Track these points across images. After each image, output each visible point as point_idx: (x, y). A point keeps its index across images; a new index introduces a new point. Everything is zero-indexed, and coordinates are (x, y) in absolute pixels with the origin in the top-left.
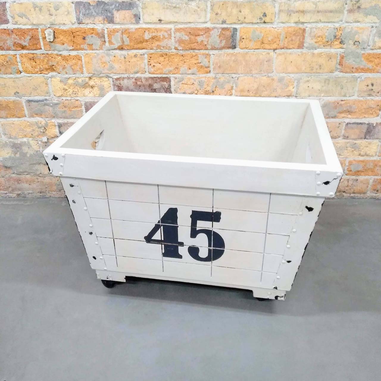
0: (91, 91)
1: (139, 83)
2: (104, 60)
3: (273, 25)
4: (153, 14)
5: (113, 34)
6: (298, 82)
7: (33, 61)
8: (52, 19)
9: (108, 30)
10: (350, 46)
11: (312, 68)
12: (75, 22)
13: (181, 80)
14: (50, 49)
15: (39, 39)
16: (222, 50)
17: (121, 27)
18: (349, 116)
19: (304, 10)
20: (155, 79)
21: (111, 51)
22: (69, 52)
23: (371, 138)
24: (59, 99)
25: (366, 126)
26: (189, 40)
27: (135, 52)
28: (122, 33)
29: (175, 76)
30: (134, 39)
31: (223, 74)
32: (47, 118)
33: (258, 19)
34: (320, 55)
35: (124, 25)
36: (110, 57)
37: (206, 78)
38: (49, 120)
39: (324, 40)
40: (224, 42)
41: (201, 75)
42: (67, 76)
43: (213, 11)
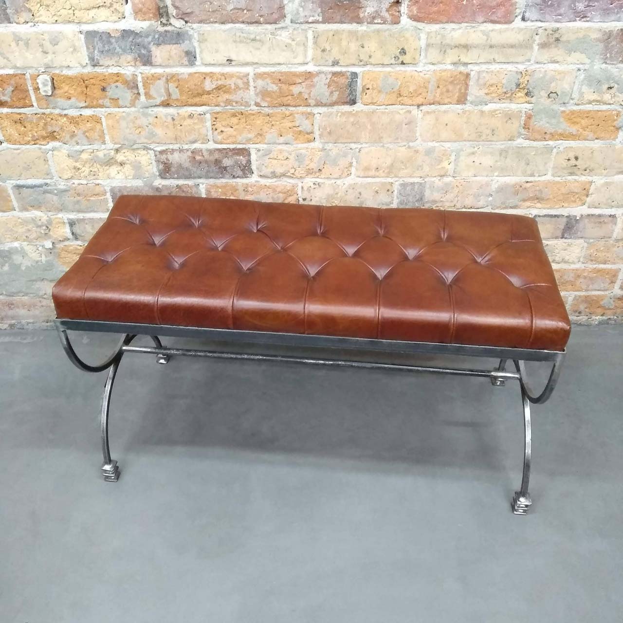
0: (121, 170)
1: (198, 158)
2: (138, 122)
3: (417, 67)
4: (217, 51)
5: (151, 82)
6: (457, 156)
7: (20, 125)
8: (47, 59)
9: (143, 76)
10: (542, 100)
11: (479, 134)
12: (87, 63)
13: (268, 153)
14: (48, 107)
15: (27, 91)
16: (333, 107)
17: (164, 72)
18: (539, 205)
19: (468, 43)
20: (224, 151)
21: (150, 109)
22: (79, 111)
23: (572, 237)
24: (67, 182)
25: (565, 220)
26: (278, 91)
27: (190, 109)
28: (167, 81)
29: (258, 147)
30: (188, 90)
31: (335, 143)
32: (50, 211)
33: (391, 58)
34: (493, 114)
35: (170, 68)
36: (149, 118)
37: (309, 150)
38: (53, 215)
39: (499, 91)
40: (336, 94)
41: (300, 146)
42: (78, 148)
43: (317, 46)
